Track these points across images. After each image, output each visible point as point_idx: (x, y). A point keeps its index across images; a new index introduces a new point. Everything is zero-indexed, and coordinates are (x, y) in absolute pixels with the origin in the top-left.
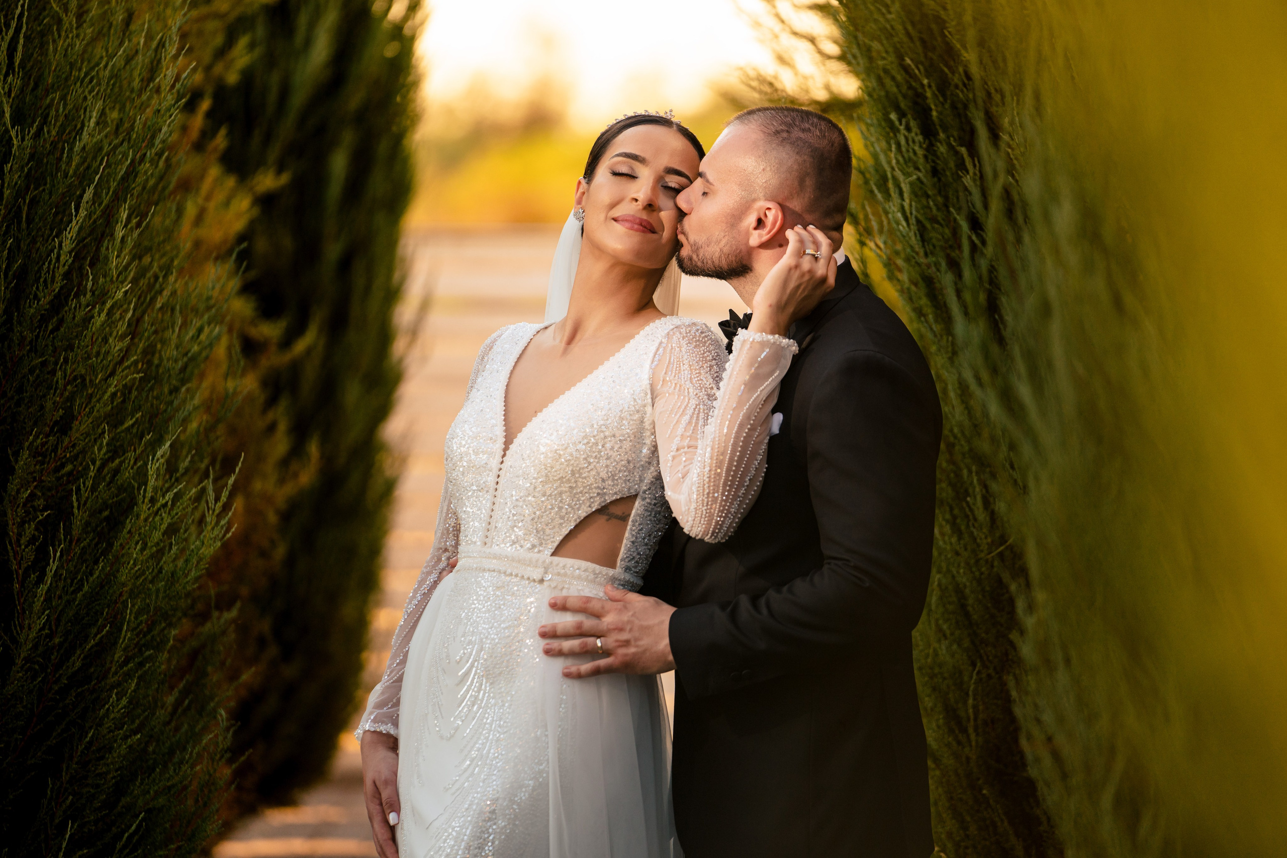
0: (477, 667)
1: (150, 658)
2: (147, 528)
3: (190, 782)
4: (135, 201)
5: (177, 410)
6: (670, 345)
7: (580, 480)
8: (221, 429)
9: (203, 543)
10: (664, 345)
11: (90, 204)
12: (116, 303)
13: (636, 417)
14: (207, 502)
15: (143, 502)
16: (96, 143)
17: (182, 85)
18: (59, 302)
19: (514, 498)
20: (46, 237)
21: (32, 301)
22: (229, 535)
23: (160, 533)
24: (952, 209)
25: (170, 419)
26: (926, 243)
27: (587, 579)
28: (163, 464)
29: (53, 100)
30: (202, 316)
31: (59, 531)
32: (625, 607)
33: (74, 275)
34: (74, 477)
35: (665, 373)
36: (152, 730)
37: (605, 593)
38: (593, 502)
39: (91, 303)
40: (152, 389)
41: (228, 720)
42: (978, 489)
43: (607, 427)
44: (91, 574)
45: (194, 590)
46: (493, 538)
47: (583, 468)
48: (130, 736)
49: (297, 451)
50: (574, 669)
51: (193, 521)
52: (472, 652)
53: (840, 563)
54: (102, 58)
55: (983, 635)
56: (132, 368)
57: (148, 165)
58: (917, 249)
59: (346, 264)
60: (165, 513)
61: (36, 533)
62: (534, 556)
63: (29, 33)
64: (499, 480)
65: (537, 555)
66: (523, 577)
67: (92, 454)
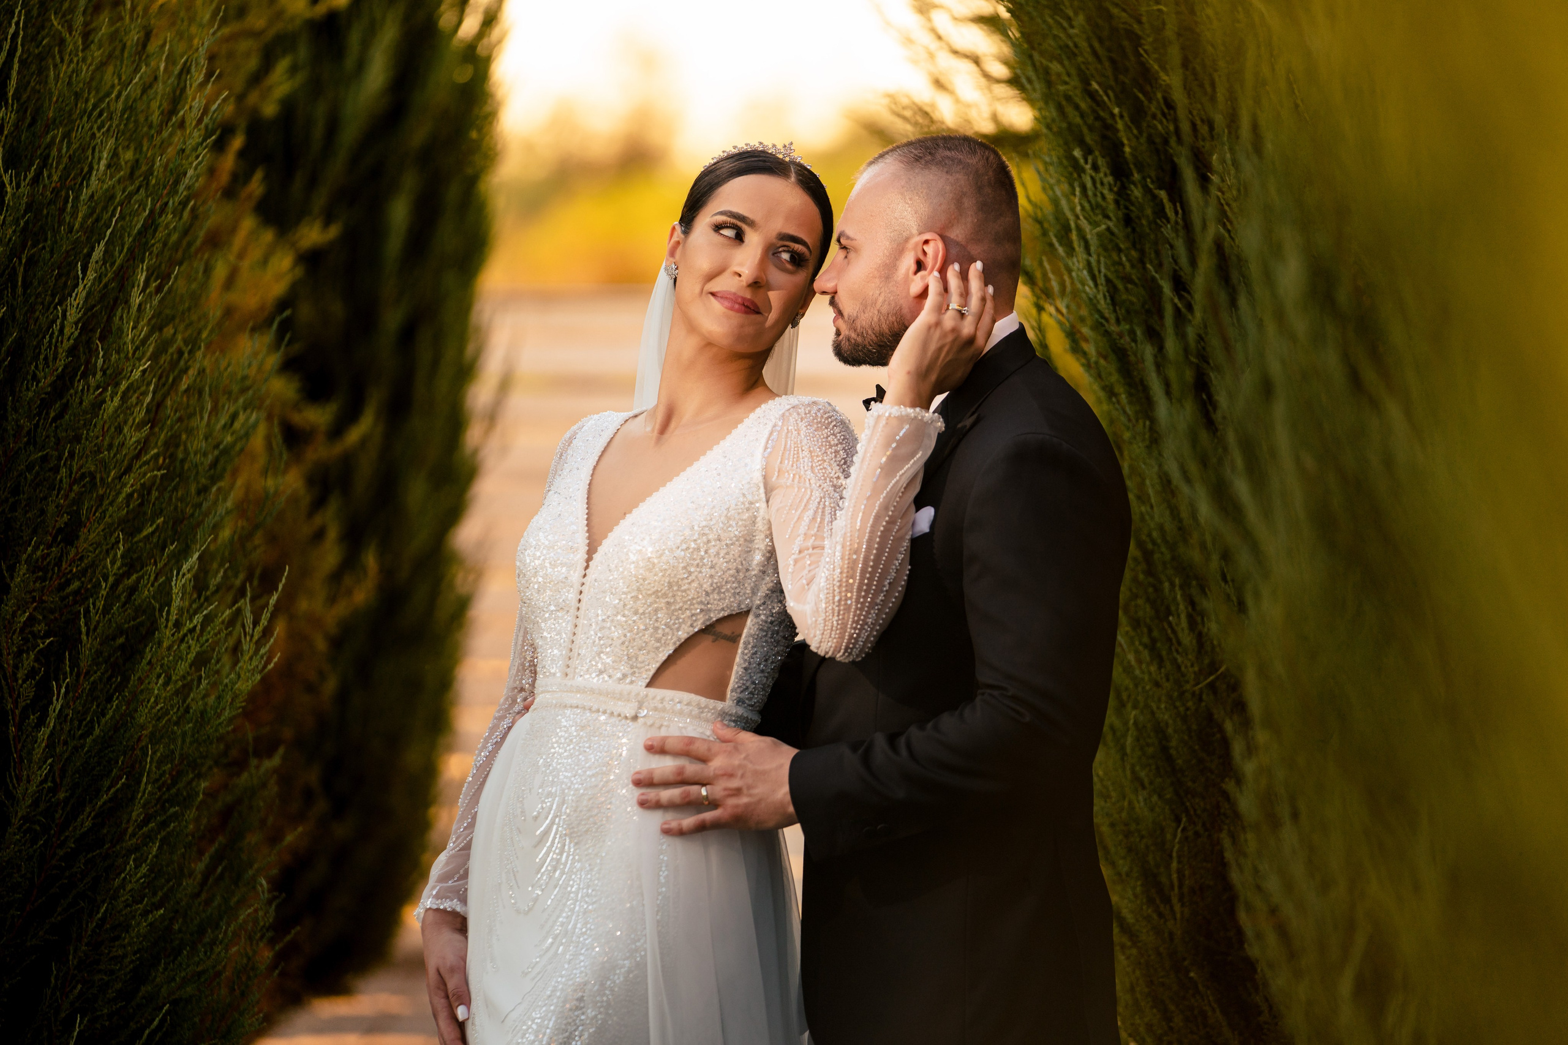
0: (559, 824)
1: (175, 816)
2: (171, 658)
3: (224, 967)
4: (154, 260)
5: (207, 514)
6: (785, 428)
7: (679, 594)
8: (258, 539)
9: (239, 676)
10: (778, 428)
11: (101, 263)
12: (132, 384)
13: (746, 516)
14: (243, 626)
15: (166, 627)
16: (107, 190)
17: (211, 119)
18: (63, 384)
19: (600, 618)
20: (46, 303)
21: (30, 382)
22: (271, 666)
23: (187, 664)
24: (1149, 266)
25: (198, 525)
26: (1117, 308)
27: (690, 715)
28: (190, 581)
29: (54, 138)
30: (236, 400)
31: (64, 663)
32: (736, 748)
33: (82, 349)
34: (82, 596)
35: (781, 463)
36: (178, 903)
37: (713, 731)
38: (695, 621)
39: (102, 384)
40: (175, 489)
41: (269, 891)
42: (1182, 607)
43: (711, 529)
44: (104, 715)
45: (228, 733)
46: (576, 668)
47: (683, 579)
48: (151, 912)
49: (350, 563)
50: (674, 825)
51: (226, 649)
52: (552, 806)
53: (996, 693)
54: (113, 86)
55: (1190, 784)
56: (151, 463)
57: (170, 216)
58: (1107, 315)
59: (408, 334)
60: (193, 639)
61: (36, 665)
62: (625, 687)
63: (25, 56)
64: (581, 597)
65: (629, 687)
66: (612, 714)
67: (103, 568)
